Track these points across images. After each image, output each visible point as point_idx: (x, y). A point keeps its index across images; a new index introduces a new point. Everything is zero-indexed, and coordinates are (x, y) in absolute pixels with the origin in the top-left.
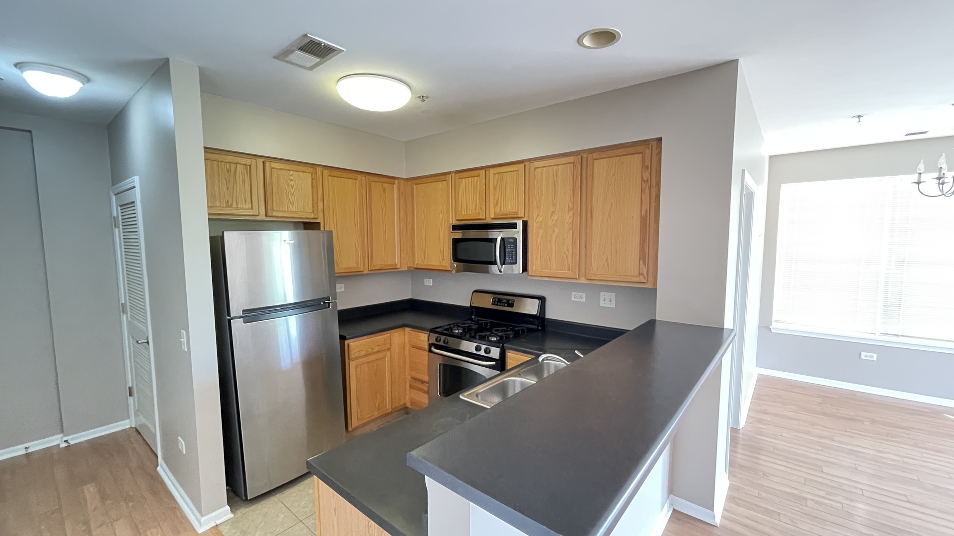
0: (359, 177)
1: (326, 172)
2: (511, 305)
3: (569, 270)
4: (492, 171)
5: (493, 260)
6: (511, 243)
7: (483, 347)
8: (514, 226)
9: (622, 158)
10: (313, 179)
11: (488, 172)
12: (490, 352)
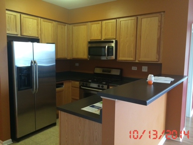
0: (53, 22)
1: (42, 19)
2: (110, 72)
3: (132, 58)
4: (104, 22)
5: (104, 54)
6: (111, 48)
7: (101, 85)
8: (112, 42)
9: (151, 18)
10: (37, 22)
11: (102, 22)
12: (103, 87)
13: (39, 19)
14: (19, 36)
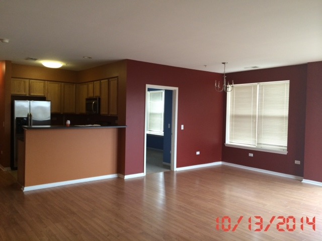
10: (44, 84)
13: (46, 82)
14: (28, 95)
